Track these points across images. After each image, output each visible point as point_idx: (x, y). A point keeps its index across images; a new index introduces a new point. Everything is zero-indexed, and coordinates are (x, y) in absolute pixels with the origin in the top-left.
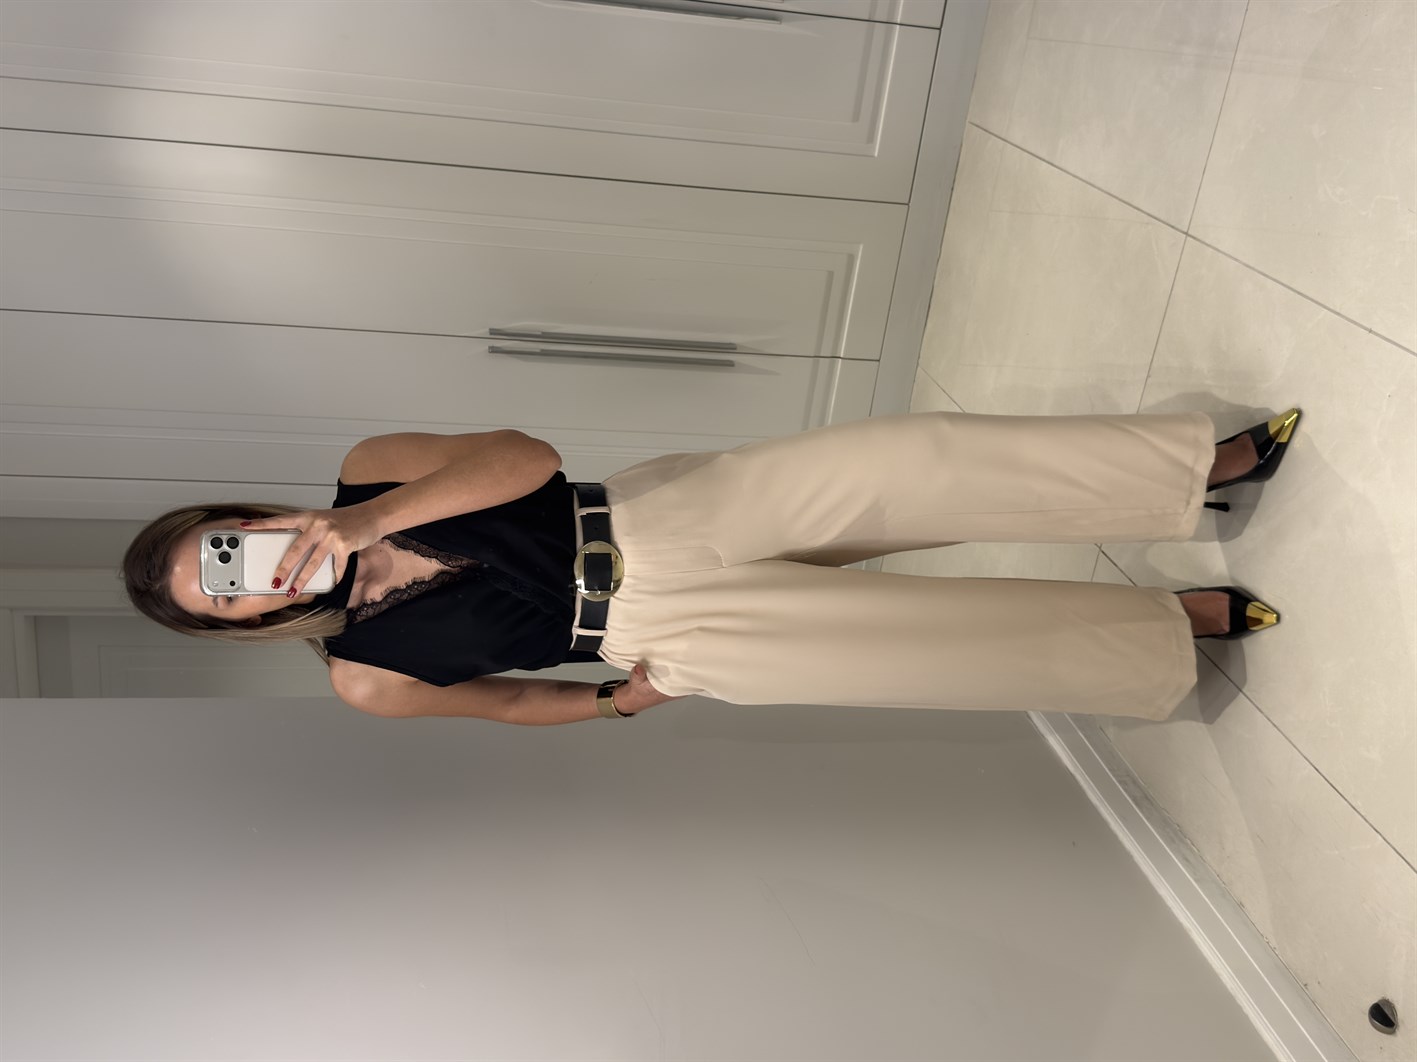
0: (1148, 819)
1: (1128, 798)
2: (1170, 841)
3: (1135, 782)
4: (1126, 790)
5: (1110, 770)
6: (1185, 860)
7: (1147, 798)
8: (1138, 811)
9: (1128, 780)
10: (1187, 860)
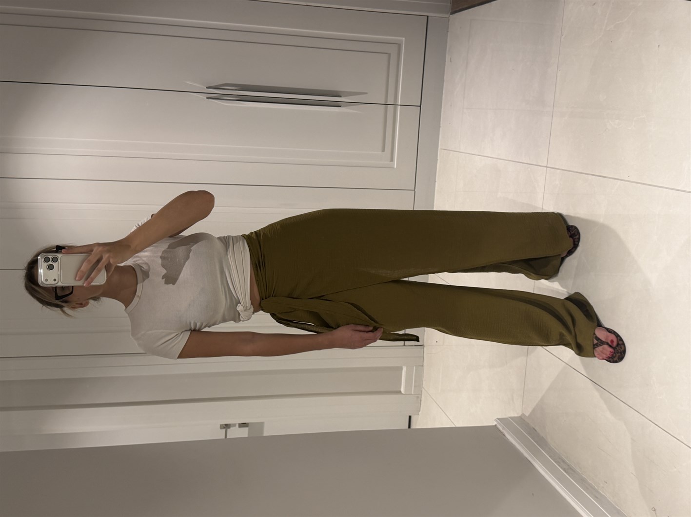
0: (572, 479)
1: (561, 469)
2: (586, 489)
3: (564, 461)
4: (559, 466)
5: (549, 456)
6: (596, 498)
7: (571, 468)
8: (567, 475)
9: (560, 461)
10: (597, 498)
